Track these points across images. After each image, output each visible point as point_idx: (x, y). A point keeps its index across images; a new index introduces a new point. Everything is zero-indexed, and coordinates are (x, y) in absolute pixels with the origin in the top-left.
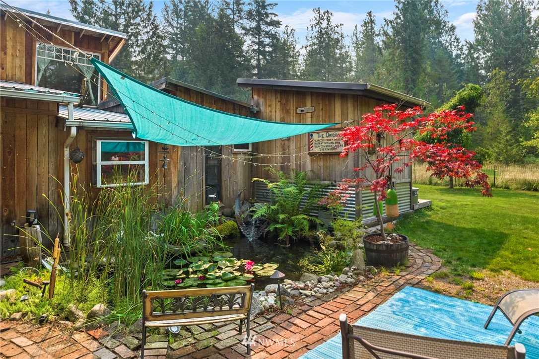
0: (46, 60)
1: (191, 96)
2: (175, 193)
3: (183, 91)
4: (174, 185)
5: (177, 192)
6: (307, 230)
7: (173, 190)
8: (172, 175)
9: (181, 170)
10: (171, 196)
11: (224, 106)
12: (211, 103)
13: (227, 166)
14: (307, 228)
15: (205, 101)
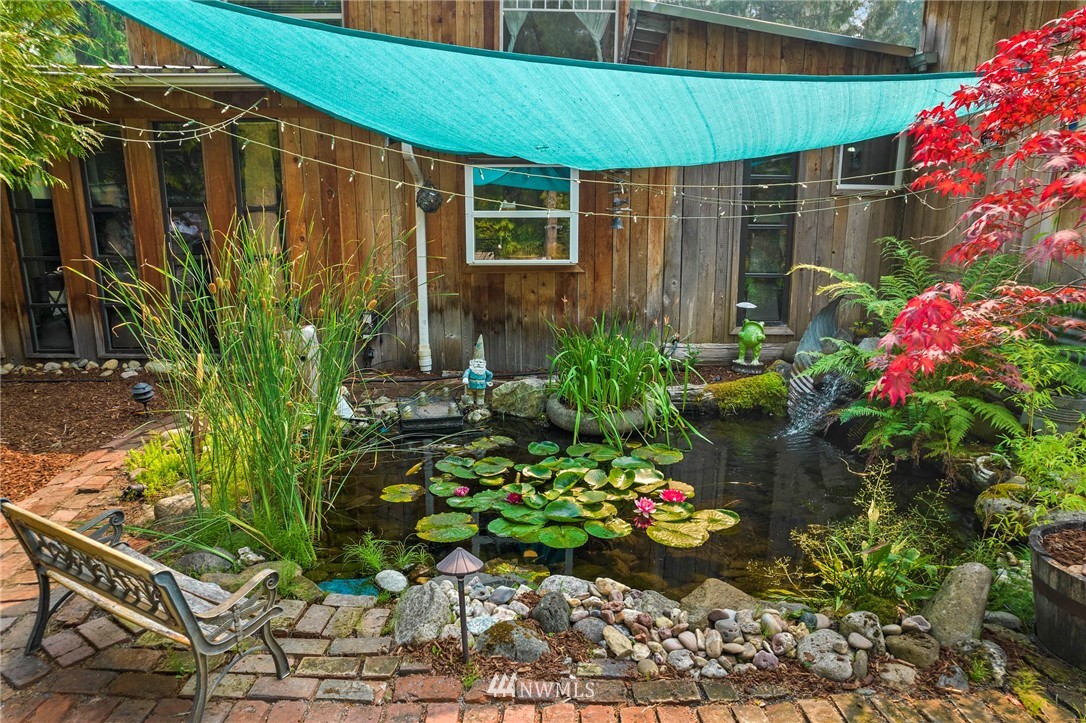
0: (520, 15)
1: (710, 41)
2: (654, 289)
3: (686, 30)
4: (654, 270)
5: (660, 286)
6: (954, 444)
7: (649, 282)
8: (650, 246)
9: (672, 236)
10: (644, 297)
11: (815, 61)
12: (772, 57)
13: (813, 232)
14: (957, 436)
15: (751, 51)
